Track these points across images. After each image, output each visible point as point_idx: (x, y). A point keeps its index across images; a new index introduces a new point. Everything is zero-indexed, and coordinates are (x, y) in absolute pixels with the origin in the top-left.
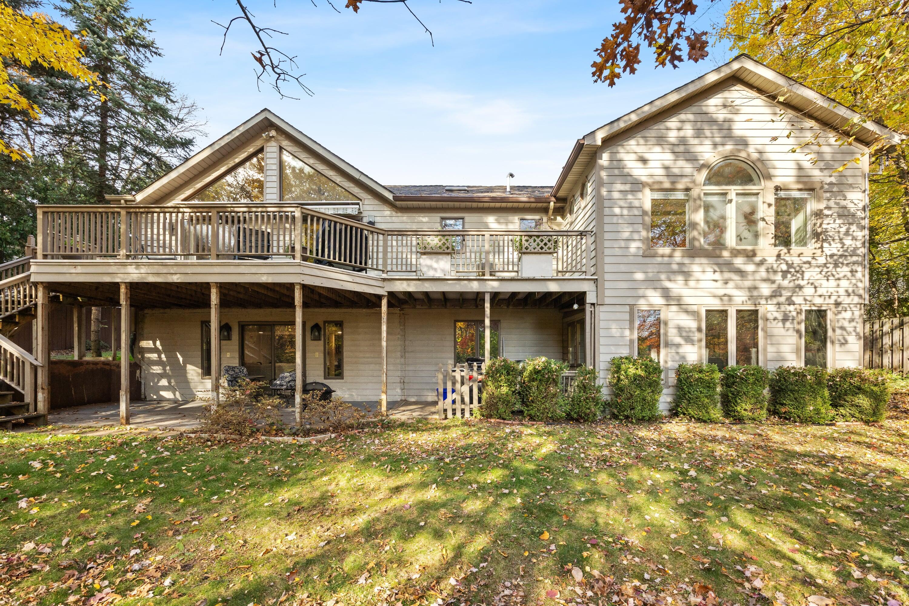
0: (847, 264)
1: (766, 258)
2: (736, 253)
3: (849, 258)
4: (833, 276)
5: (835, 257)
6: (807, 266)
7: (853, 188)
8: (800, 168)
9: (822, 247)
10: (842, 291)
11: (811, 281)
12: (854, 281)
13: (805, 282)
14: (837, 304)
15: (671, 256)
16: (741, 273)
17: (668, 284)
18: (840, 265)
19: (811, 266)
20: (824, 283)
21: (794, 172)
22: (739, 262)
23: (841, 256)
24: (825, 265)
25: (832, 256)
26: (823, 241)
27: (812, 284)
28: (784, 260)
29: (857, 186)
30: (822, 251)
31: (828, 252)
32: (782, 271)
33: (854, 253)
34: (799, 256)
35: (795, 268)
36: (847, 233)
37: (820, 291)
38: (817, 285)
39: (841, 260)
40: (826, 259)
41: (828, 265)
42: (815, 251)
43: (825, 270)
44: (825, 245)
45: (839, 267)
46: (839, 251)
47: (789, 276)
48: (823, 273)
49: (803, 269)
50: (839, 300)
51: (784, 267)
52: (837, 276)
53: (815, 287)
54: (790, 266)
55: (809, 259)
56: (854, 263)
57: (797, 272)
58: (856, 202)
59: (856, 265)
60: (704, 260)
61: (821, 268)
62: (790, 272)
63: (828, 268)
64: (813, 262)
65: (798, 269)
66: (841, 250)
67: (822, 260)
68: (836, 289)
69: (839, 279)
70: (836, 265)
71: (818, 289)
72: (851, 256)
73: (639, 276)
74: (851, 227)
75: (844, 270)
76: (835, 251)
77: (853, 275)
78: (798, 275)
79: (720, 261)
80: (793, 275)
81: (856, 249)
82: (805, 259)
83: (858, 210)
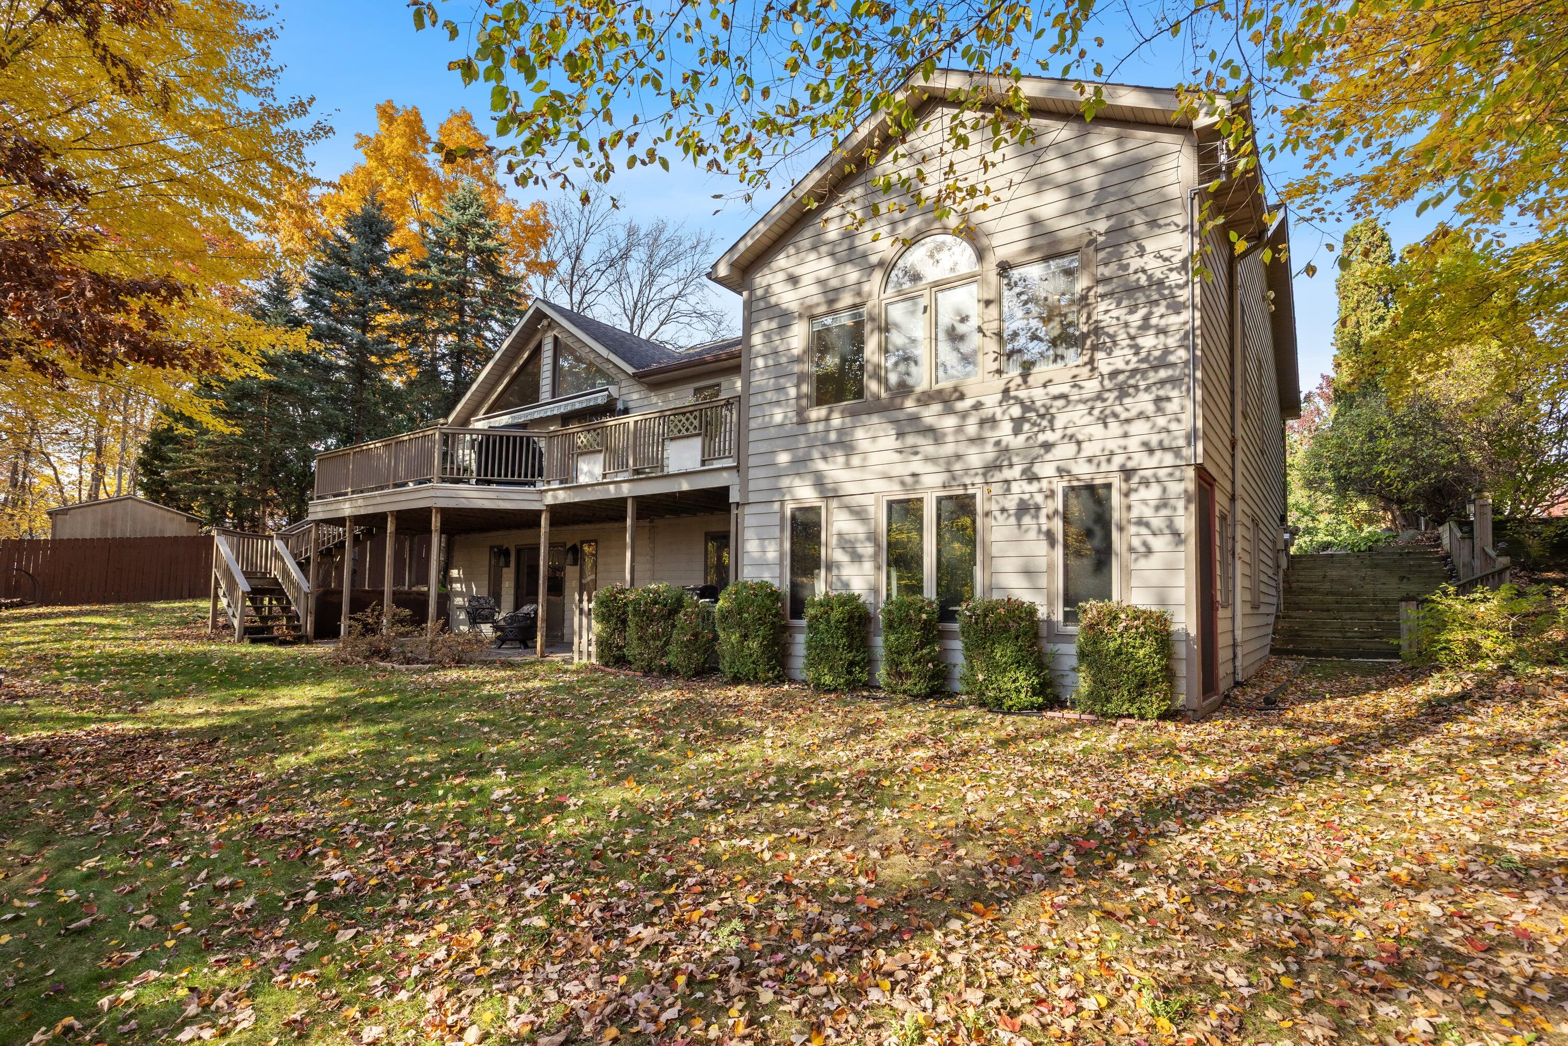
0: (1148, 389)
1: (982, 399)
2: (926, 399)
3: (1151, 374)
4: (1115, 415)
5: (1121, 378)
6: (1060, 403)
7: (1160, 227)
8: (1035, 222)
9: (1091, 361)
10: (1133, 444)
11: (1069, 432)
12: (1161, 421)
13: (1059, 434)
14: (1127, 473)
15: (827, 419)
16: (931, 432)
17: (821, 465)
18: (1131, 390)
19: (1069, 402)
20: (1097, 430)
21: (1023, 233)
22: (931, 414)
23: (1134, 372)
24: (1099, 397)
25: (1114, 374)
26: (1095, 348)
27: (1071, 437)
28: (1016, 398)
29: (1168, 221)
30: (1093, 369)
31: (1104, 367)
32: (1012, 419)
33: (1162, 363)
34: (1045, 386)
35: (1036, 411)
36: (1145, 325)
37: (1089, 449)
38: (1080, 437)
39: (1132, 382)
40: (1101, 382)
41: (1106, 395)
42: (1075, 371)
43: (1099, 404)
44: (1099, 355)
45: (1129, 395)
46: (1127, 363)
47: (1026, 426)
48: (1096, 412)
49: (1053, 411)
50: (1130, 465)
51: (1016, 411)
52: (1124, 416)
53: (1079, 443)
54: (1026, 408)
55: (1065, 389)
56: (1163, 383)
57: (1042, 416)
58: (1167, 254)
59: (1168, 386)
60: (875, 419)
61: (1090, 404)
62: (1028, 421)
63: (1104, 400)
64: (1075, 395)
65: (1042, 411)
66: (1135, 359)
67: (1092, 386)
68: (1122, 442)
69: (1128, 421)
70: (1123, 392)
71: (1084, 445)
72: (1155, 368)
73: (783, 458)
74: (1155, 309)
75: (1143, 402)
76: (1121, 365)
77: (1159, 409)
78: (1045, 423)
79: (900, 415)
80: (1034, 424)
81: (1167, 351)
82: (1054, 390)
83: (1171, 270)
